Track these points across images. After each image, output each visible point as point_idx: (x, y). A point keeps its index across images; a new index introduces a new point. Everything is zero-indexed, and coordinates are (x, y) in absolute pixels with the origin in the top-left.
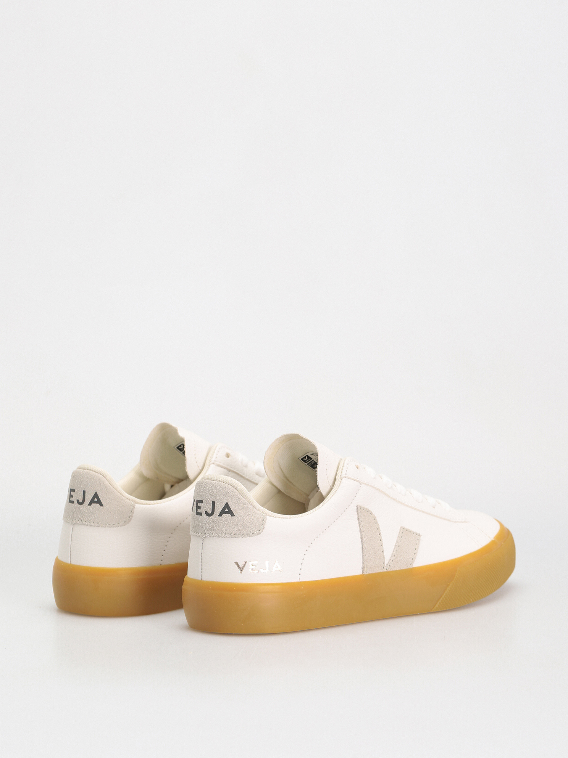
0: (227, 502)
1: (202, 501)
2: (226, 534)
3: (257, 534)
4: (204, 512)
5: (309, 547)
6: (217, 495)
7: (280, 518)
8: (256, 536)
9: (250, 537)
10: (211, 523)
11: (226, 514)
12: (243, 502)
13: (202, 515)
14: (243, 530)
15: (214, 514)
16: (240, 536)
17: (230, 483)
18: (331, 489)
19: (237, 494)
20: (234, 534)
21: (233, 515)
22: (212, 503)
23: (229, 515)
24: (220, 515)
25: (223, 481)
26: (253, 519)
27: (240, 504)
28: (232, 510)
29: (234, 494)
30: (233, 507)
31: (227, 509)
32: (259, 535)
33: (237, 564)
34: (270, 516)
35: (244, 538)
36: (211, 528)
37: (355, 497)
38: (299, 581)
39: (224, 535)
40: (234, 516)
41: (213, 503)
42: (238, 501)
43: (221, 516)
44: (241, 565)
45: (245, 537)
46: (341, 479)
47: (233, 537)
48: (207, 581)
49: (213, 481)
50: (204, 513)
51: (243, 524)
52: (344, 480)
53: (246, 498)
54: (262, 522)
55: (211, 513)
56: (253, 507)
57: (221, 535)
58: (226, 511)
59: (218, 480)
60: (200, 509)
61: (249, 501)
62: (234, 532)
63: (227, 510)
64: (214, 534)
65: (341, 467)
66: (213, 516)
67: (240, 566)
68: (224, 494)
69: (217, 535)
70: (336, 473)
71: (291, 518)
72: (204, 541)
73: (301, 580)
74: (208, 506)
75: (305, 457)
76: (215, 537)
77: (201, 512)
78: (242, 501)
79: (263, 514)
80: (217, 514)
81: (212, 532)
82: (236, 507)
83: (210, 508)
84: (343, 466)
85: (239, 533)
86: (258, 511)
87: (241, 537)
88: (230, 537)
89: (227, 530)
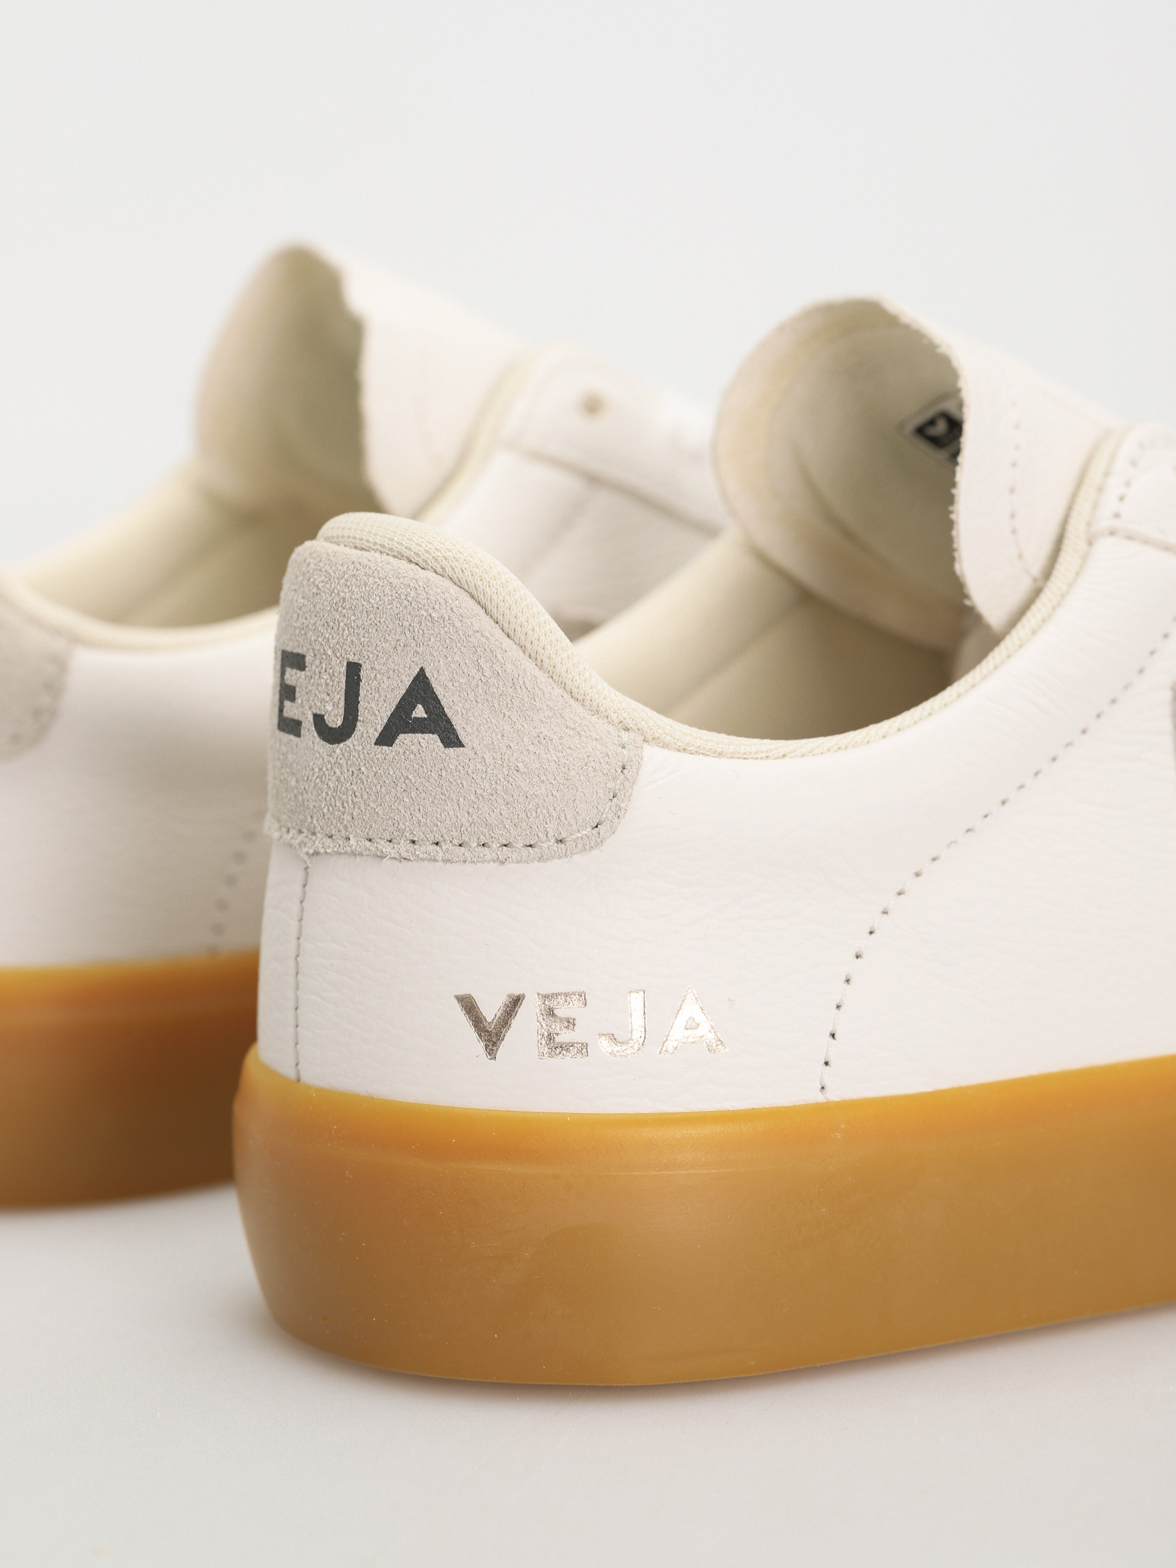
0: (422, 670)
1: (304, 657)
2: (414, 842)
3: (580, 846)
4: (311, 718)
5: (885, 912)
6: (372, 630)
7: (720, 754)
8: (576, 857)
9: (541, 859)
10: (338, 780)
11: (413, 731)
12: (509, 667)
13: (298, 735)
14: (507, 824)
15: (357, 734)
16: (488, 857)
17: (445, 563)
18: (1036, 592)
19: (476, 628)
20: (456, 842)
21: (451, 739)
22: (344, 669)
23: (431, 741)
24: (386, 738)
25: (407, 553)
26: (563, 761)
27: (493, 680)
28: (449, 715)
29: (458, 624)
30: (456, 698)
31: (420, 706)
32: (595, 852)
33: (469, 1006)
34: (666, 746)
35: (510, 866)
36: (339, 804)
37: (1166, 636)
38: (820, 1098)
39: (404, 847)
40: (461, 745)
41: (353, 671)
42: (482, 662)
43: (390, 744)
44: (491, 1011)
45: (518, 862)
46: (1090, 543)
47: (449, 861)
48: (320, 1091)
49: (362, 549)
50: (308, 724)
51: (506, 792)
52: (1105, 547)
53: (528, 646)
54: (615, 779)
55: (339, 723)
56: (567, 696)
57: (387, 849)
58: (414, 715)
59: (383, 546)
60: (293, 699)
61: (546, 660)
62: (454, 834)
63: (419, 712)
64: (352, 842)
65: (1095, 476)
66: (348, 742)
67: (489, 1020)
68: (406, 624)
69: (368, 844)
70: (1069, 509)
71: (784, 756)
72: (309, 870)
73: (834, 1095)
74: (327, 685)
75: (932, 422)
76: (361, 854)
77: (296, 718)
78: (502, 665)
79: (625, 736)
80: (371, 731)
81: (346, 828)
82: (472, 696)
83: (338, 697)
84: (1107, 474)
85: (483, 840)
86: (594, 718)
87: (494, 861)
88: (435, 860)
89: (419, 822)
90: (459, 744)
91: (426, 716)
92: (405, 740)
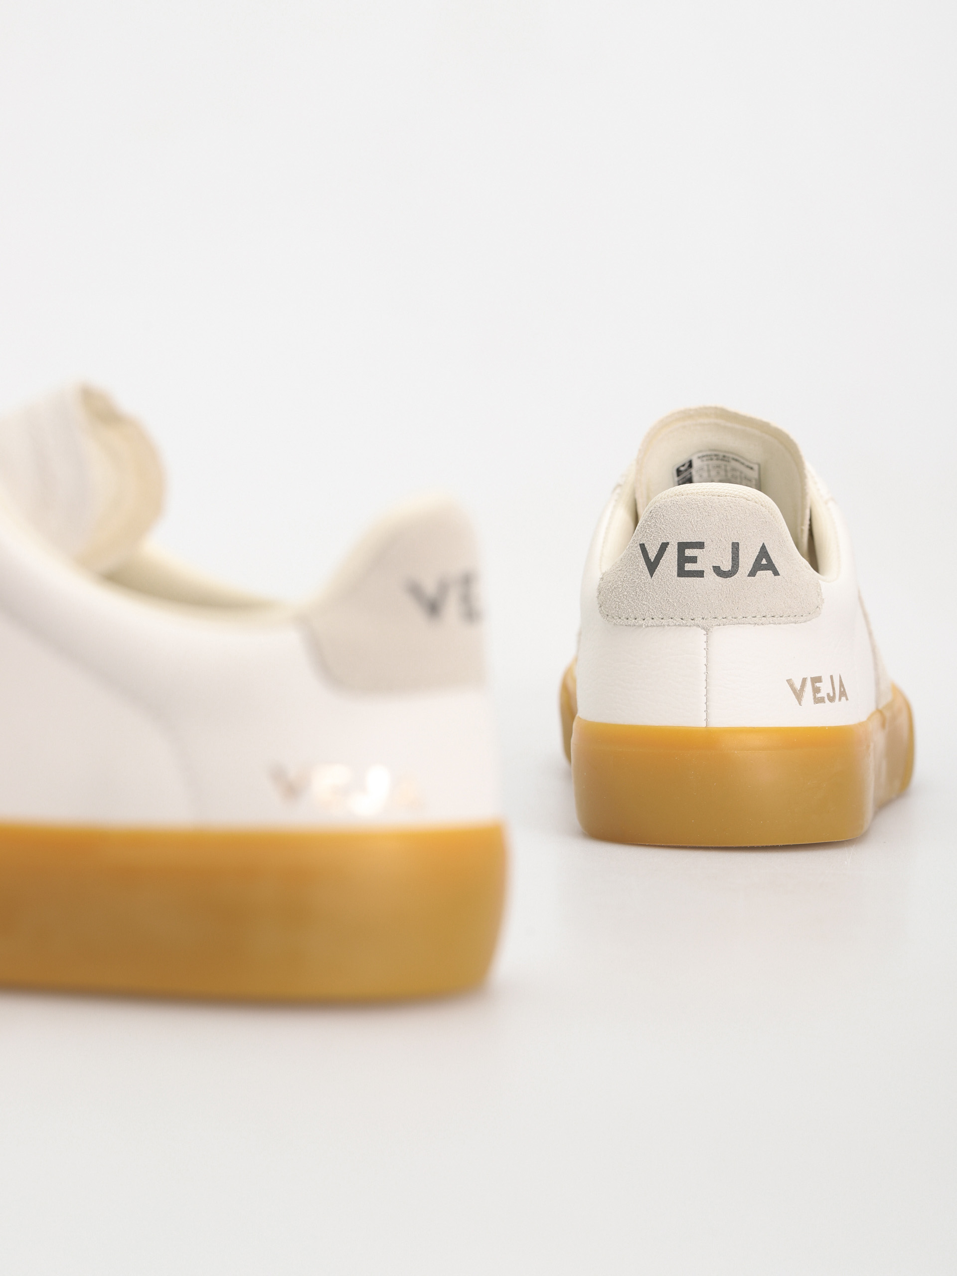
0: (763, 544)
1: (702, 543)
4: (711, 568)
11: (762, 570)
13: (703, 576)
15: (738, 573)
21: (776, 573)
22: (730, 546)
23: (769, 574)
24: (752, 573)
28: (774, 562)
30: (776, 555)
41: (735, 546)
43: (755, 576)
50: (709, 572)
55: (729, 570)
58: (762, 563)
60: (696, 562)
63: (764, 562)
66: (734, 577)
74: (719, 553)
77: (700, 570)
80: (746, 571)
82: (779, 554)
83: (727, 557)
90: (778, 574)
91: (766, 563)
92: (760, 573)
